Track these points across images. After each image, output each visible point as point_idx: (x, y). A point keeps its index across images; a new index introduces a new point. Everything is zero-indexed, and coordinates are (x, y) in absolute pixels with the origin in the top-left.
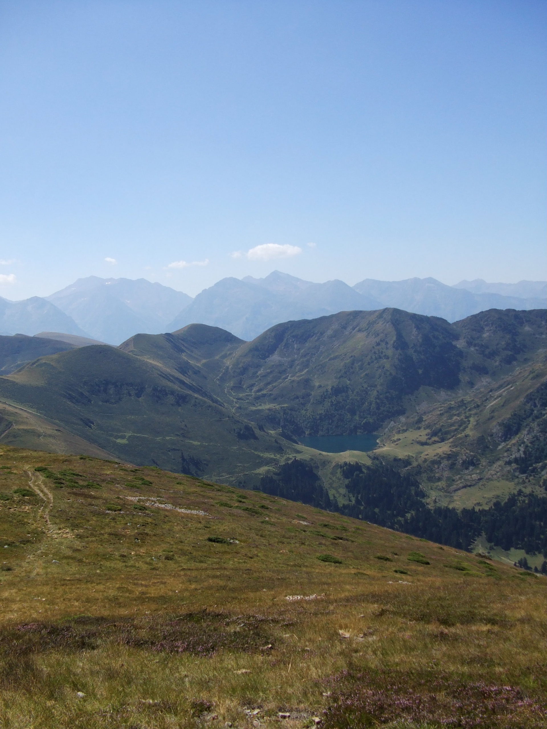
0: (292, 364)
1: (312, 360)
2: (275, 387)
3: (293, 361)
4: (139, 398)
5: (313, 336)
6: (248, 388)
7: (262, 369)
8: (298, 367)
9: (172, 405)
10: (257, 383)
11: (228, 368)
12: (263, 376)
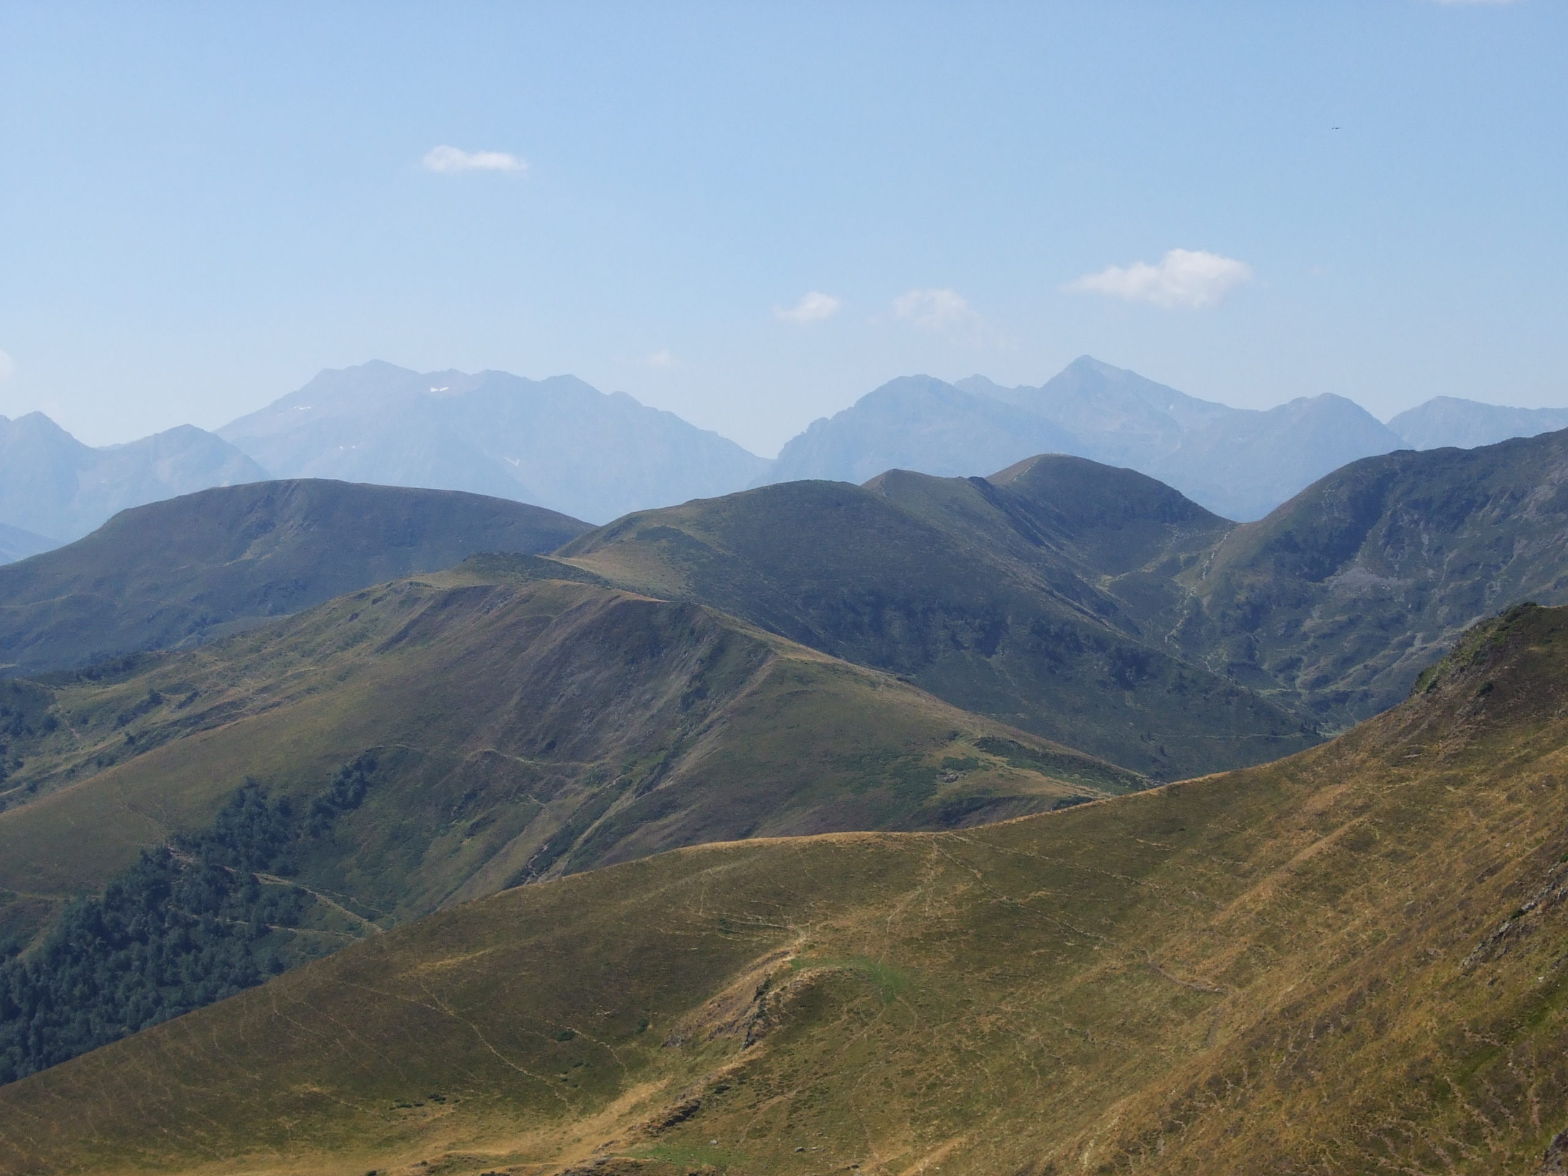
0: (1419, 599)
1: (1491, 587)
2: (1375, 672)
3: (1423, 588)
4: (989, 655)
5: (1483, 505)
6: (1281, 671)
7: (1315, 613)
8: (1443, 611)
9: (1103, 684)
10: (1305, 658)
11: (1197, 602)
12: (1324, 636)
